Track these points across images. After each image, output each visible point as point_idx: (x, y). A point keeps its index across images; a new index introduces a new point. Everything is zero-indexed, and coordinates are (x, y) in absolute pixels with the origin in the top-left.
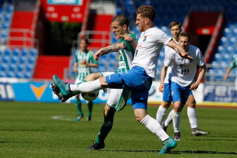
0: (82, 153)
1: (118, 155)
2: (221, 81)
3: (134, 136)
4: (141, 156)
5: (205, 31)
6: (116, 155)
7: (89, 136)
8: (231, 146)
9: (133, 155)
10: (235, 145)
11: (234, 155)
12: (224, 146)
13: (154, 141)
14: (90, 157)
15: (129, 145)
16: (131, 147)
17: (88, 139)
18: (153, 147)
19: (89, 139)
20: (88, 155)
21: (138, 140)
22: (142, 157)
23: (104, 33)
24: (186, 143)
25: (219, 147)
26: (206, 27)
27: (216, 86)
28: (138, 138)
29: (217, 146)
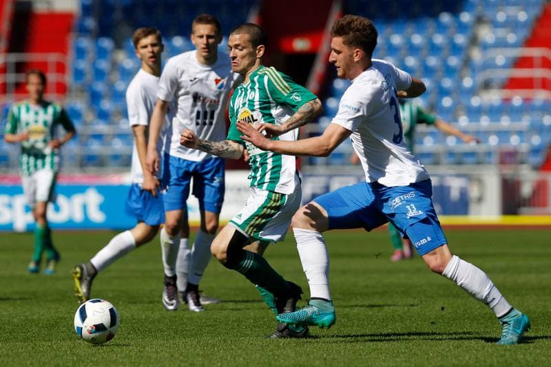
0: (10, 353)
1: (97, 354)
2: (344, 164)
3: (136, 308)
4: (154, 356)
5: (301, 45)
6: (93, 355)
7: (25, 312)
8: (372, 322)
9: (136, 354)
10: (383, 319)
11: (381, 343)
12: (356, 322)
13: (186, 316)
14: (28, 363)
15: (124, 329)
16: (129, 333)
17: (24, 318)
18: (184, 333)
19: (27, 319)
20: (24, 358)
21: (146, 317)
22: (157, 358)
23: (52, 58)
24: (264, 318)
25: (344, 326)
26: (301, 33)
27: (331, 177)
28: (147, 313)
29: (340, 323)
